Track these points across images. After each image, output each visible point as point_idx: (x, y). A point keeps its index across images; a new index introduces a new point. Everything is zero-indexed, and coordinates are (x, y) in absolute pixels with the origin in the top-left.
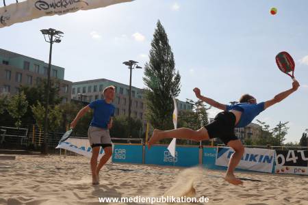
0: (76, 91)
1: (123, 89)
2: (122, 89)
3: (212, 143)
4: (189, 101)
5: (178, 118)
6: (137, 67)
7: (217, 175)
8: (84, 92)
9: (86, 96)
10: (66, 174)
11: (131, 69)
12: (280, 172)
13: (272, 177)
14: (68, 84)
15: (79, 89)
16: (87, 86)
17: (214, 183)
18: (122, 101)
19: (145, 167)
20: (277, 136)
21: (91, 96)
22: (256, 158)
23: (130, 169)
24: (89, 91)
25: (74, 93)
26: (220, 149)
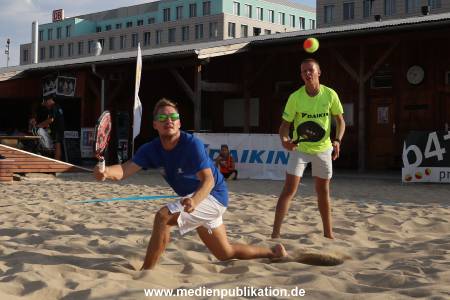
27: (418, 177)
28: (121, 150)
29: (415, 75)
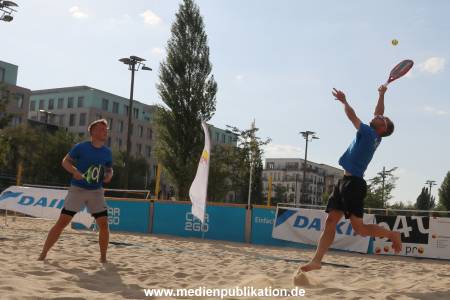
0: (37, 105)
1: (118, 104)
2: (116, 105)
3: (268, 202)
4: (230, 130)
5: (211, 157)
6: (144, 68)
7: (275, 256)
8: (51, 107)
9: (53, 115)
10: (15, 248)
11: (133, 70)
12: (383, 252)
13: (369, 261)
14: (24, 93)
15: (42, 102)
16: (56, 98)
17: (269, 270)
18: (117, 126)
19: (152, 239)
20: (379, 191)
21: (62, 116)
22: (342, 228)
23: (126, 242)
24: (60, 106)
25: (33, 109)
26: (281, 212)
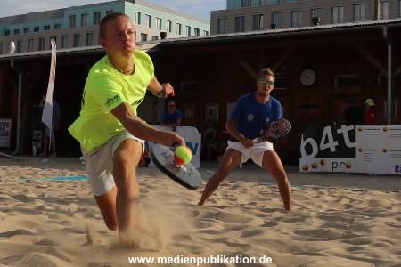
27: (314, 167)
28: (36, 140)
29: (308, 78)
